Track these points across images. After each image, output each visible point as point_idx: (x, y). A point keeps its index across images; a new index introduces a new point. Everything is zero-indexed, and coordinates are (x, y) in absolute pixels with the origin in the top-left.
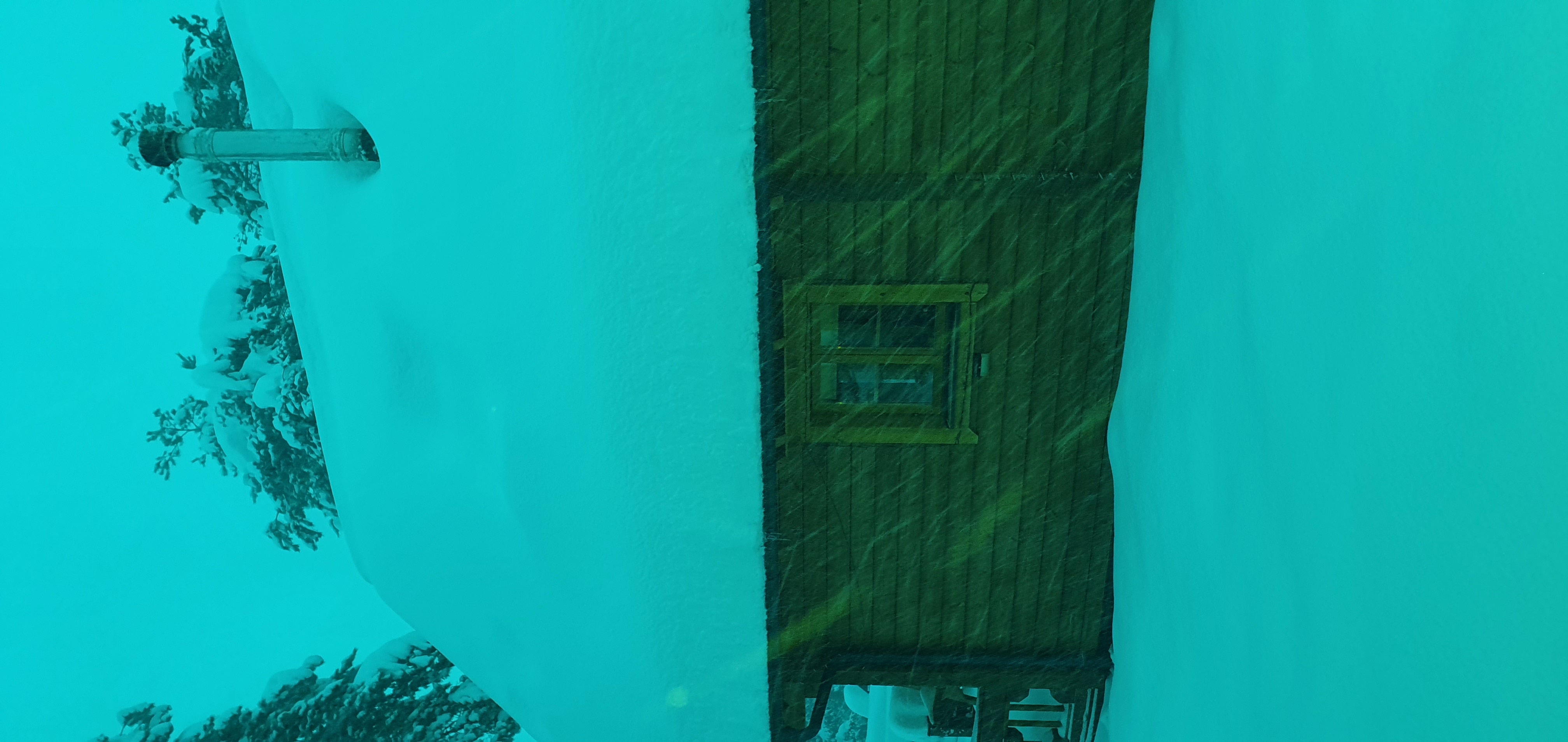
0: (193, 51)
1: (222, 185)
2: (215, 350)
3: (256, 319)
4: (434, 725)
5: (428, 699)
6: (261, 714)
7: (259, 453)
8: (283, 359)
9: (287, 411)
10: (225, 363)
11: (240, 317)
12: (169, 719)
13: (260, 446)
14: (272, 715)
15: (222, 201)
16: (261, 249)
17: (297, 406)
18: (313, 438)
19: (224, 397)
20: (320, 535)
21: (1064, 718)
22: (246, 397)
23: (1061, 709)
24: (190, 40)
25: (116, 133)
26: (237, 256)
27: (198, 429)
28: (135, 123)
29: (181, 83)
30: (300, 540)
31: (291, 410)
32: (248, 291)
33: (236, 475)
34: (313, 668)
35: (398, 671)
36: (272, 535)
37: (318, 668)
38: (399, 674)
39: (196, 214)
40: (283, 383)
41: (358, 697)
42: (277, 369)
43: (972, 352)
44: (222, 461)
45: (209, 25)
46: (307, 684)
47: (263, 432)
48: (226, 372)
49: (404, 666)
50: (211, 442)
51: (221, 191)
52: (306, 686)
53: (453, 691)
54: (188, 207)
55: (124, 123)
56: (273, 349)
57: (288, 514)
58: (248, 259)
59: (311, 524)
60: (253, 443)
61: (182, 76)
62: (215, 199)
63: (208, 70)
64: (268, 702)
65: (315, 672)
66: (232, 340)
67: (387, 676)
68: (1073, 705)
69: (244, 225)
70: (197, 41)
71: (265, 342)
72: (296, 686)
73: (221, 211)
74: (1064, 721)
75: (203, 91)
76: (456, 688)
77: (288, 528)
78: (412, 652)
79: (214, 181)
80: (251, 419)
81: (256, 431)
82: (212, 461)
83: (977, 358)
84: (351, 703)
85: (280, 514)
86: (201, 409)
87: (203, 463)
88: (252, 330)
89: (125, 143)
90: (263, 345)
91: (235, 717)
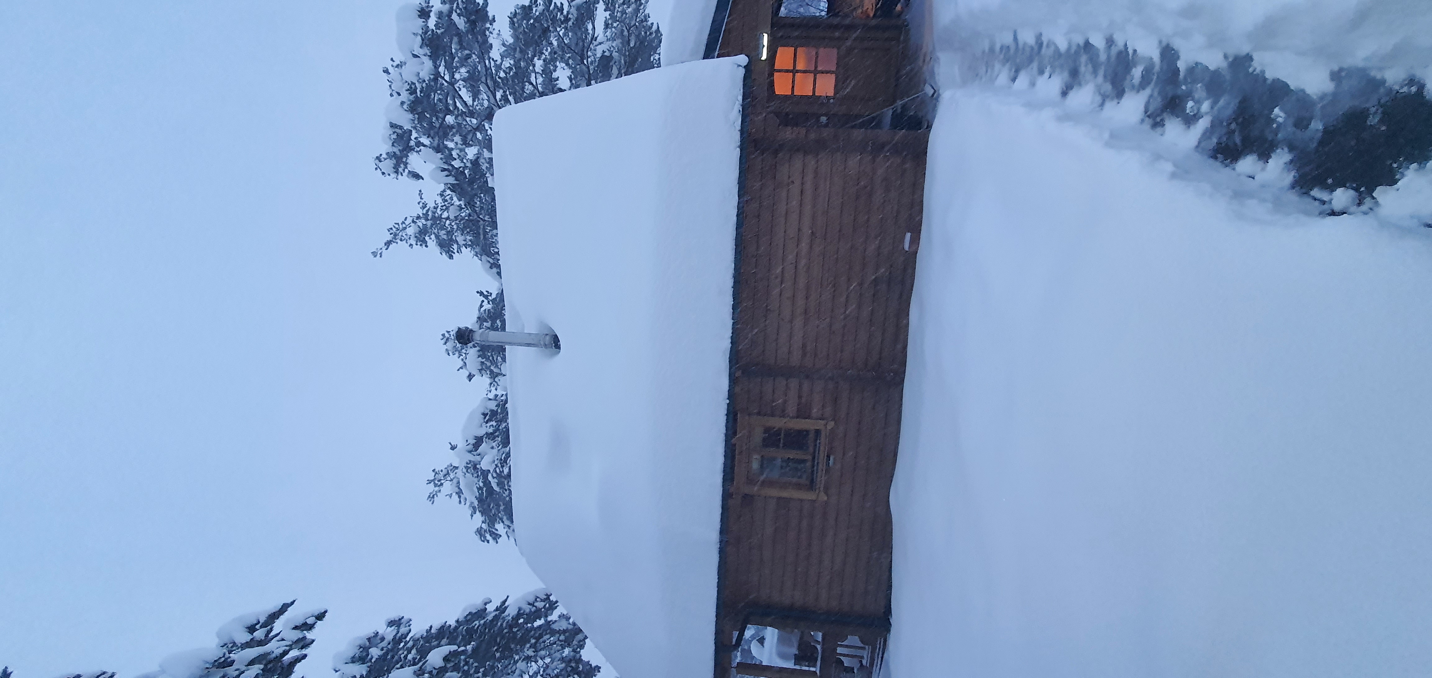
0: (483, 306)
1: (485, 365)
2: (467, 441)
3: (488, 427)
4: (541, 640)
5: (540, 627)
6: (456, 627)
7: (478, 492)
8: (498, 447)
9: (496, 472)
10: (470, 447)
11: (481, 426)
12: (409, 626)
13: (480, 489)
14: (461, 627)
15: (483, 372)
16: (496, 396)
17: (501, 470)
18: (506, 486)
19: (467, 463)
20: (500, 536)
21: (866, 654)
22: (477, 464)
23: (863, 648)
24: (483, 301)
25: (442, 339)
26: (485, 398)
27: (451, 480)
28: (452, 336)
29: (476, 319)
30: (490, 537)
31: (498, 471)
32: (487, 414)
33: (465, 504)
34: (486, 604)
35: (527, 609)
36: (478, 534)
37: (488, 605)
38: (528, 611)
39: (470, 377)
40: (496, 458)
41: (506, 622)
42: (495, 451)
43: (826, 455)
44: (460, 497)
45: (492, 296)
46: (481, 612)
47: (482, 482)
48: (470, 452)
49: (530, 607)
50: (456, 487)
51: (484, 367)
52: (481, 613)
53: (553, 623)
54: (468, 374)
55: (447, 335)
56: (494, 442)
57: (487, 524)
58: (490, 399)
59: (497, 530)
60: (477, 487)
61: (476, 316)
62: (480, 370)
63: (488, 314)
64: (460, 620)
65: (487, 607)
66: (476, 437)
67: (522, 612)
68: (870, 647)
69: (491, 384)
70: (486, 301)
71: (491, 439)
72: (475, 613)
73: (482, 375)
74: (865, 656)
75: (484, 323)
76: (556, 621)
77: (485, 531)
78: (536, 600)
79: (481, 362)
80: (478, 475)
81: (479, 481)
82: (455, 497)
83: (828, 457)
84: (502, 625)
85: (483, 524)
86: (454, 471)
87: (451, 497)
88: (486, 433)
89: (445, 343)
90: (490, 440)
91: (443, 627)
